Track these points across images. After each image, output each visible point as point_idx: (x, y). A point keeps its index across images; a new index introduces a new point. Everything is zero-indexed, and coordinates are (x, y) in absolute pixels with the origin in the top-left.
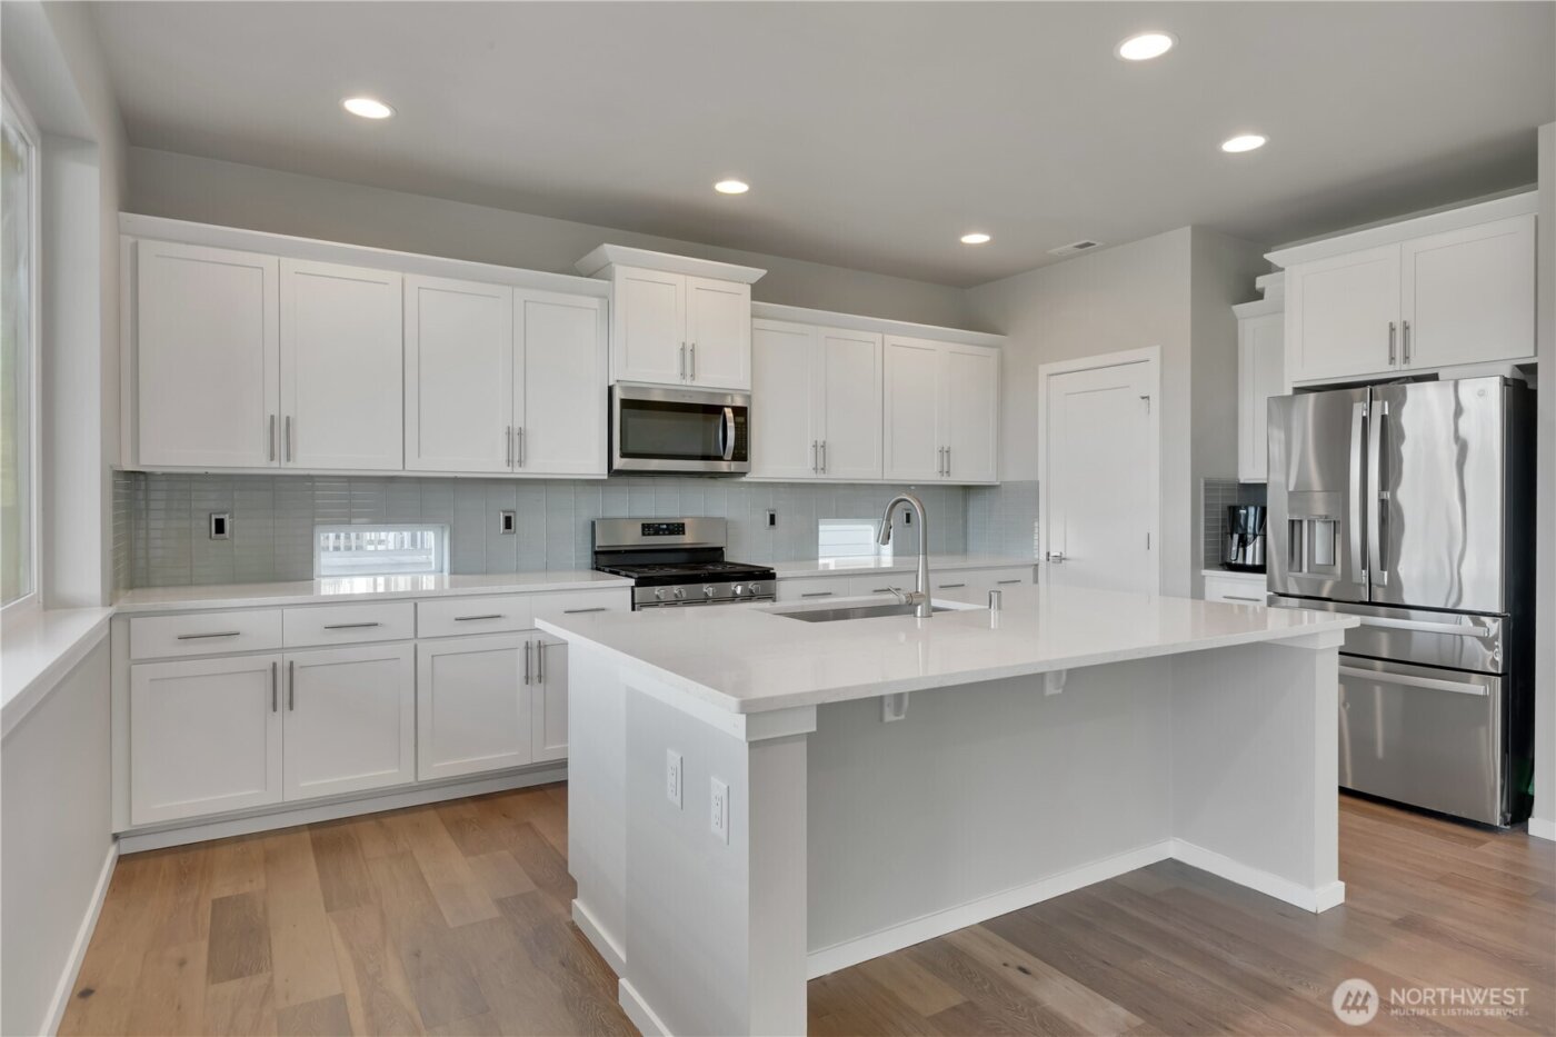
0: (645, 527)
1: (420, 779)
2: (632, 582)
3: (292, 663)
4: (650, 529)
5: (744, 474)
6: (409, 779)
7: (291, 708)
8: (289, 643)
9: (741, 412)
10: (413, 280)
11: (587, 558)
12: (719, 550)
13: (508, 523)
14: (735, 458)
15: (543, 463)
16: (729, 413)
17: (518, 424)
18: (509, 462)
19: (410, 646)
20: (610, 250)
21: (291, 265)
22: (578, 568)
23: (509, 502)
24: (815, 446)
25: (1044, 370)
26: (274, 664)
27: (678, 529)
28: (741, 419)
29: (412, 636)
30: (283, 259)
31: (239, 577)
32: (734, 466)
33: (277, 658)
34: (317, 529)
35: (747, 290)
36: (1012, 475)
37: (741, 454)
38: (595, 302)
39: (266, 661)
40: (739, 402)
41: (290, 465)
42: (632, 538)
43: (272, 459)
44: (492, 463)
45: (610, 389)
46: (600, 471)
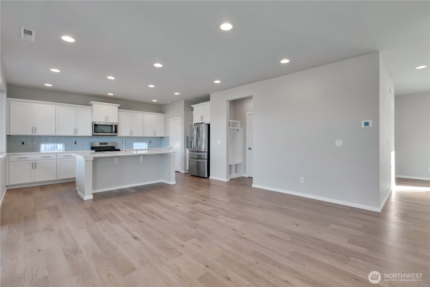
0: (100, 143)
1: (58, 179)
2: (95, 151)
3: (36, 162)
4: (100, 144)
5: (117, 135)
6: (55, 179)
7: (36, 168)
8: (35, 159)
9: (116, 126)
10: (57, 107)
11: (90, 148)
12: (114, 147)
13: (75, 143)
14: (115, 133)
15: (80, 134)
16: (114, 126)
17: (76, 128)
18: (74, 133)
19: (56, 160)
20: (92, 102)
21: (36, 105)
22: (88, 150)
23: (76, 140)
24: (130, 131)
25: (170, 119)
26: (33, 162)
27: (106, 144)
28: (116, 127)
29: (56, 158)
30: (35, 104)
31: (27, 151)
32: (115, 134)
33: (33, 161)
34: (41, 144)
35: (117, 108)
36: (166, 135)
37: (116, 132)
38: (90, 109)
39: (32, 162)
40: (116, 125)
41: (36, 134)
42: (97, 145)
43: (33, 133)
44: (71, 133)
45: (92, 122)
46: (91, 135)
